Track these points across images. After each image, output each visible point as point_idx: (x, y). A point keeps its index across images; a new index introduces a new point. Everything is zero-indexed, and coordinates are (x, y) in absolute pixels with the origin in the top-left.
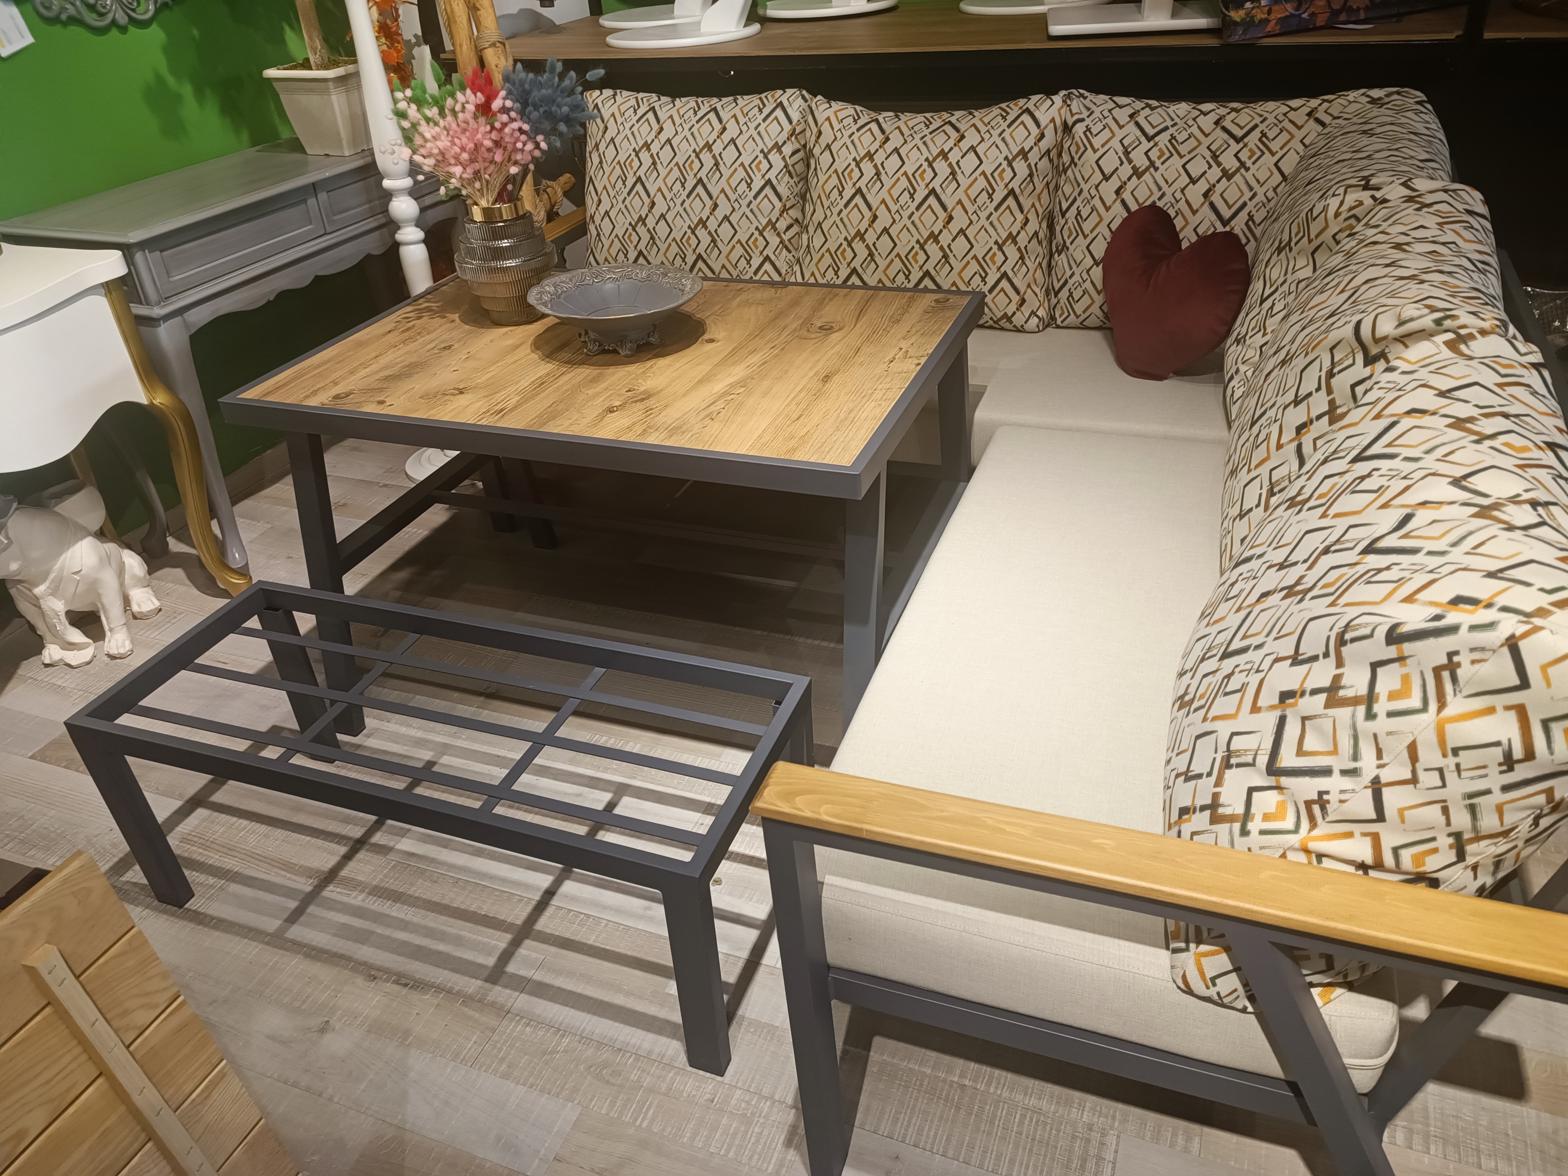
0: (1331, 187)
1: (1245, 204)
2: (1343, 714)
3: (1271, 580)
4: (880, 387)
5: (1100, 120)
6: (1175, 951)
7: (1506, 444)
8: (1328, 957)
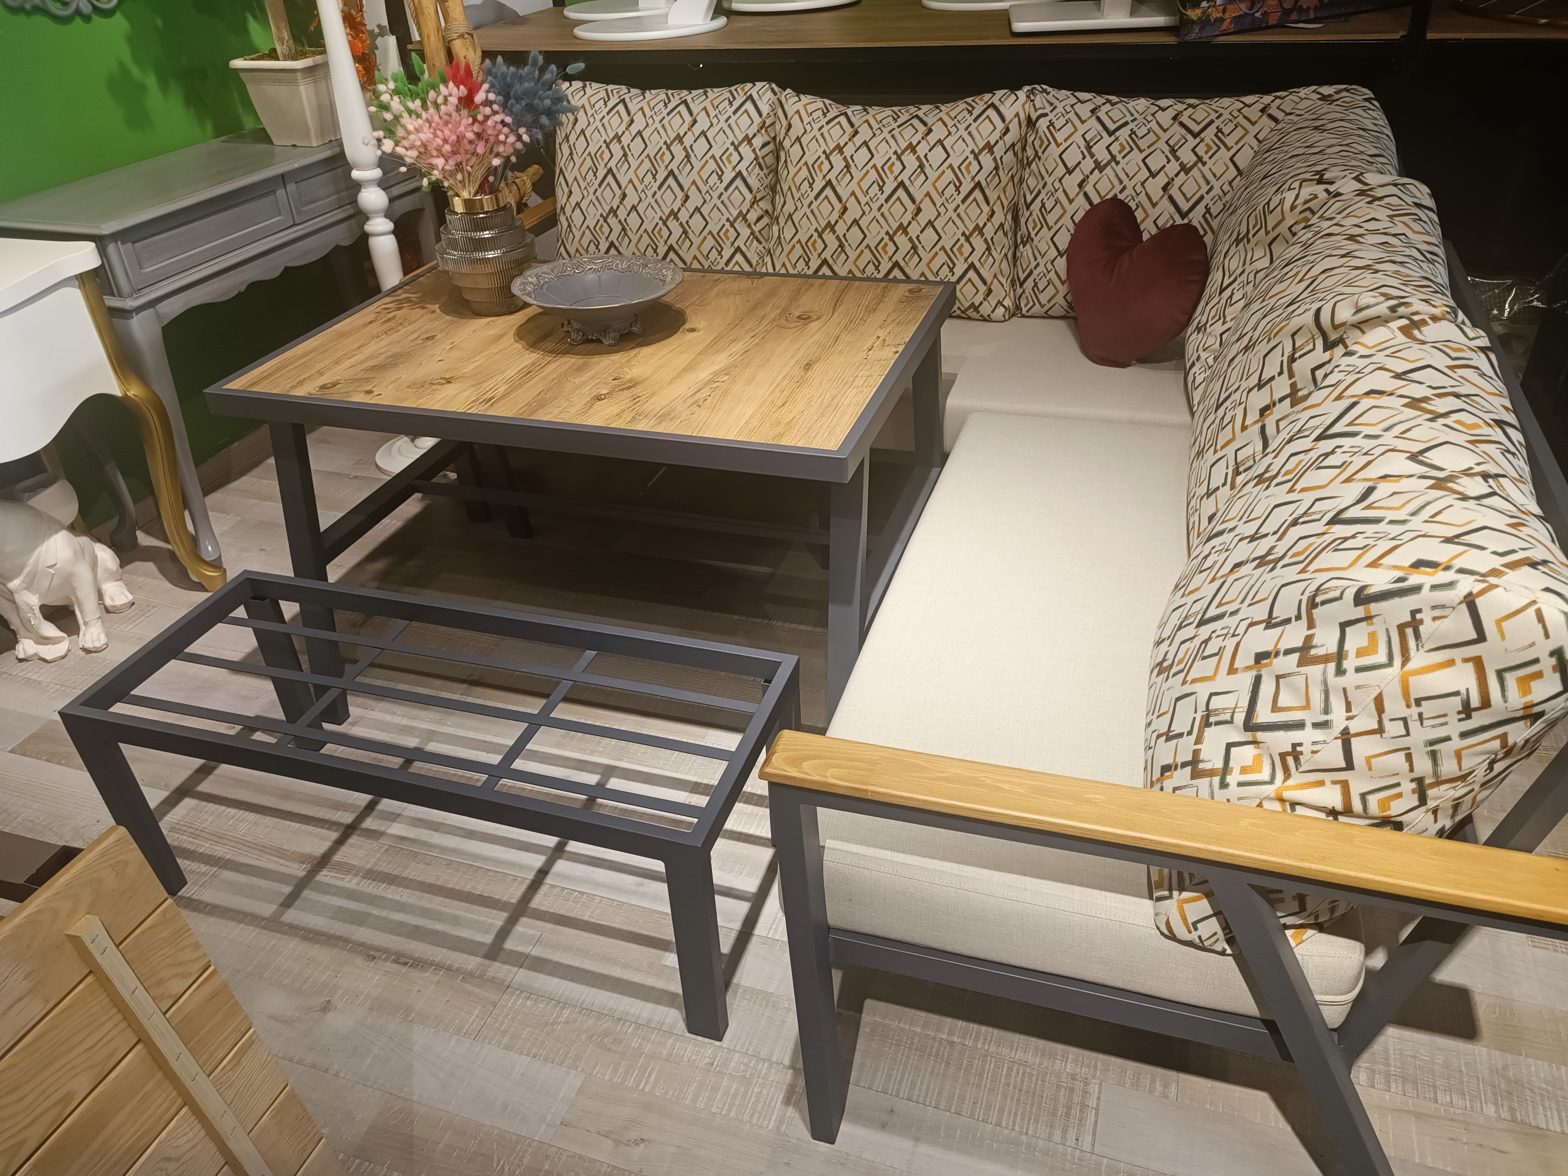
0: (1287, 181)
1: (1202, 198)
2: (1315, 671)
3: (1244, 551)
4: (861, 374)
5: (1063, 115)
6: (1159, 899)
7: (1458, 422)
8: (1301, 899)
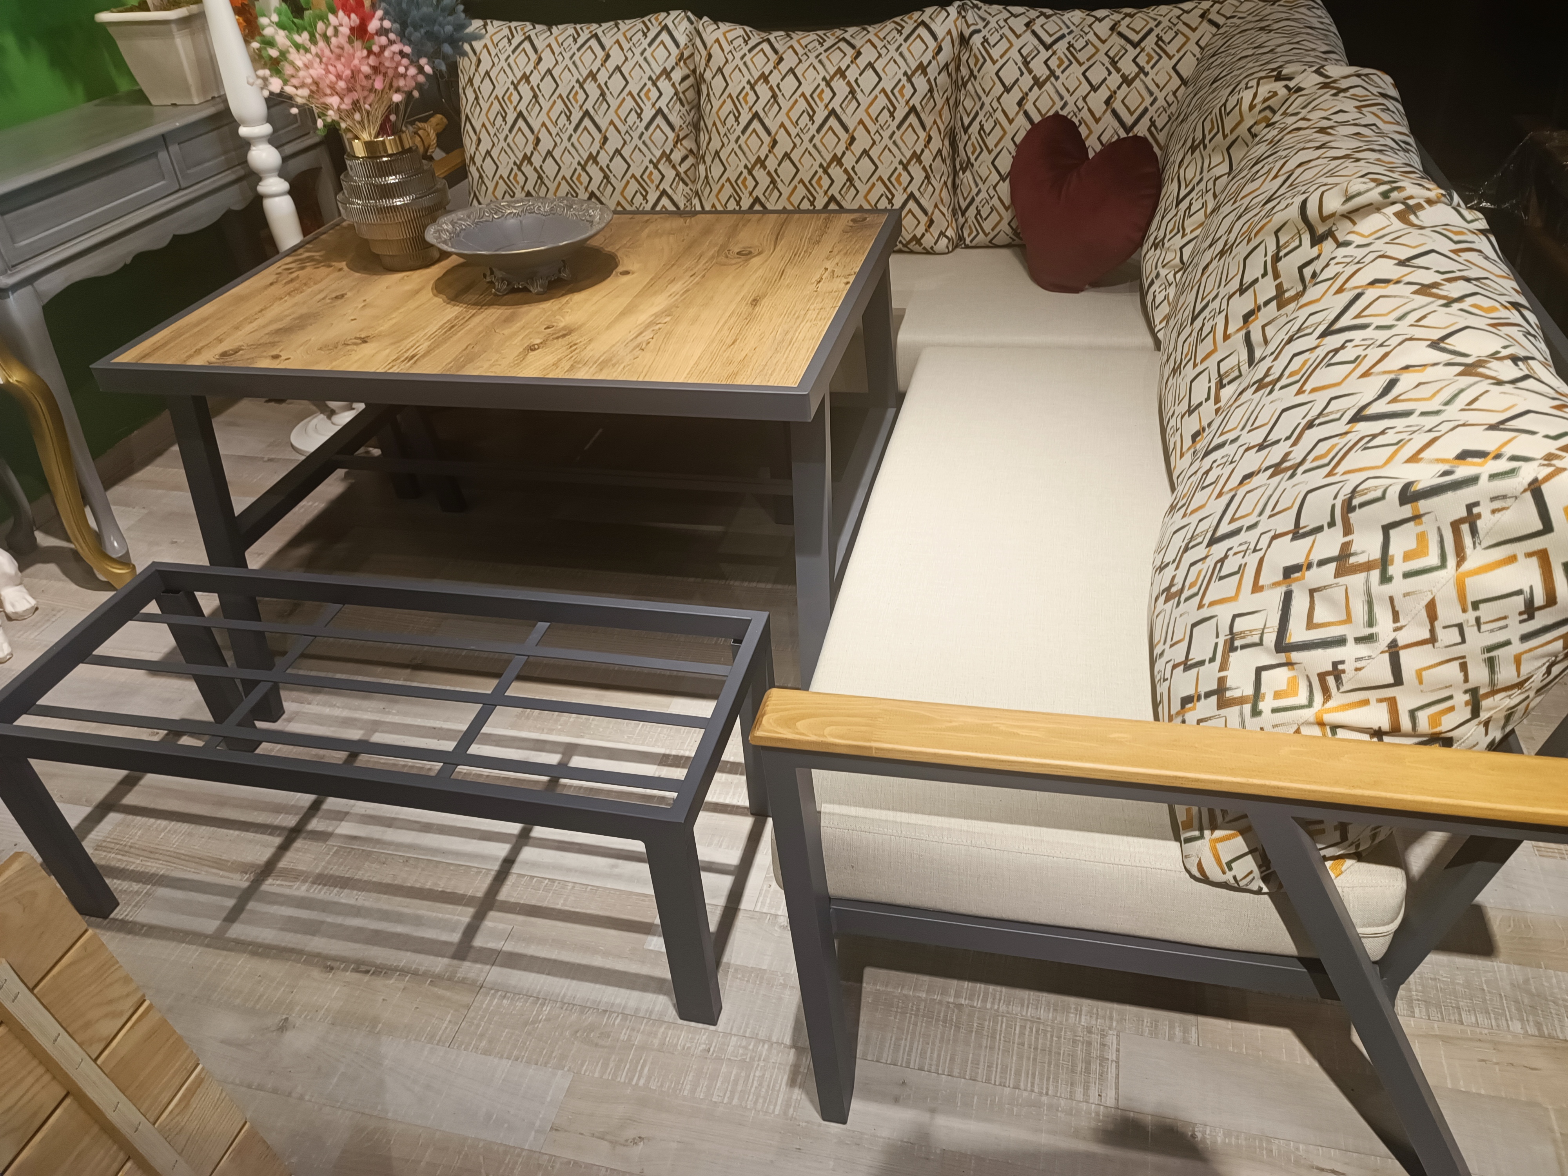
0: (1240, 82)
1: (1146, 110)
2: (1356, 581)
3: (1252, 461)
4: (812, 307)
5: (997, 30)
6: (1188, 840)
7: (1474, 306)
8: (1343, 828)
